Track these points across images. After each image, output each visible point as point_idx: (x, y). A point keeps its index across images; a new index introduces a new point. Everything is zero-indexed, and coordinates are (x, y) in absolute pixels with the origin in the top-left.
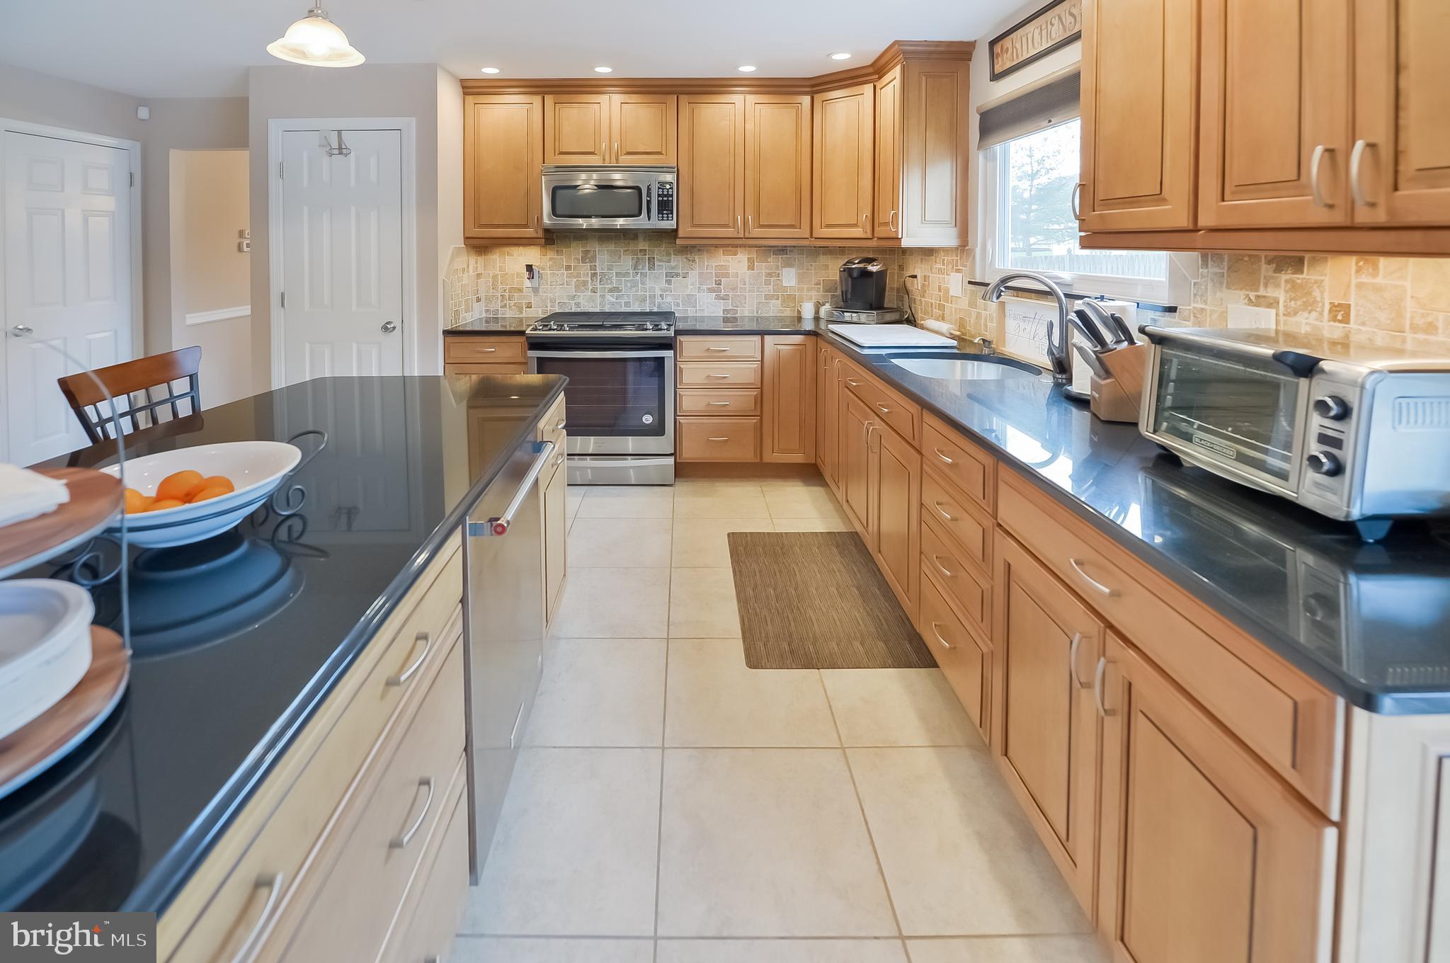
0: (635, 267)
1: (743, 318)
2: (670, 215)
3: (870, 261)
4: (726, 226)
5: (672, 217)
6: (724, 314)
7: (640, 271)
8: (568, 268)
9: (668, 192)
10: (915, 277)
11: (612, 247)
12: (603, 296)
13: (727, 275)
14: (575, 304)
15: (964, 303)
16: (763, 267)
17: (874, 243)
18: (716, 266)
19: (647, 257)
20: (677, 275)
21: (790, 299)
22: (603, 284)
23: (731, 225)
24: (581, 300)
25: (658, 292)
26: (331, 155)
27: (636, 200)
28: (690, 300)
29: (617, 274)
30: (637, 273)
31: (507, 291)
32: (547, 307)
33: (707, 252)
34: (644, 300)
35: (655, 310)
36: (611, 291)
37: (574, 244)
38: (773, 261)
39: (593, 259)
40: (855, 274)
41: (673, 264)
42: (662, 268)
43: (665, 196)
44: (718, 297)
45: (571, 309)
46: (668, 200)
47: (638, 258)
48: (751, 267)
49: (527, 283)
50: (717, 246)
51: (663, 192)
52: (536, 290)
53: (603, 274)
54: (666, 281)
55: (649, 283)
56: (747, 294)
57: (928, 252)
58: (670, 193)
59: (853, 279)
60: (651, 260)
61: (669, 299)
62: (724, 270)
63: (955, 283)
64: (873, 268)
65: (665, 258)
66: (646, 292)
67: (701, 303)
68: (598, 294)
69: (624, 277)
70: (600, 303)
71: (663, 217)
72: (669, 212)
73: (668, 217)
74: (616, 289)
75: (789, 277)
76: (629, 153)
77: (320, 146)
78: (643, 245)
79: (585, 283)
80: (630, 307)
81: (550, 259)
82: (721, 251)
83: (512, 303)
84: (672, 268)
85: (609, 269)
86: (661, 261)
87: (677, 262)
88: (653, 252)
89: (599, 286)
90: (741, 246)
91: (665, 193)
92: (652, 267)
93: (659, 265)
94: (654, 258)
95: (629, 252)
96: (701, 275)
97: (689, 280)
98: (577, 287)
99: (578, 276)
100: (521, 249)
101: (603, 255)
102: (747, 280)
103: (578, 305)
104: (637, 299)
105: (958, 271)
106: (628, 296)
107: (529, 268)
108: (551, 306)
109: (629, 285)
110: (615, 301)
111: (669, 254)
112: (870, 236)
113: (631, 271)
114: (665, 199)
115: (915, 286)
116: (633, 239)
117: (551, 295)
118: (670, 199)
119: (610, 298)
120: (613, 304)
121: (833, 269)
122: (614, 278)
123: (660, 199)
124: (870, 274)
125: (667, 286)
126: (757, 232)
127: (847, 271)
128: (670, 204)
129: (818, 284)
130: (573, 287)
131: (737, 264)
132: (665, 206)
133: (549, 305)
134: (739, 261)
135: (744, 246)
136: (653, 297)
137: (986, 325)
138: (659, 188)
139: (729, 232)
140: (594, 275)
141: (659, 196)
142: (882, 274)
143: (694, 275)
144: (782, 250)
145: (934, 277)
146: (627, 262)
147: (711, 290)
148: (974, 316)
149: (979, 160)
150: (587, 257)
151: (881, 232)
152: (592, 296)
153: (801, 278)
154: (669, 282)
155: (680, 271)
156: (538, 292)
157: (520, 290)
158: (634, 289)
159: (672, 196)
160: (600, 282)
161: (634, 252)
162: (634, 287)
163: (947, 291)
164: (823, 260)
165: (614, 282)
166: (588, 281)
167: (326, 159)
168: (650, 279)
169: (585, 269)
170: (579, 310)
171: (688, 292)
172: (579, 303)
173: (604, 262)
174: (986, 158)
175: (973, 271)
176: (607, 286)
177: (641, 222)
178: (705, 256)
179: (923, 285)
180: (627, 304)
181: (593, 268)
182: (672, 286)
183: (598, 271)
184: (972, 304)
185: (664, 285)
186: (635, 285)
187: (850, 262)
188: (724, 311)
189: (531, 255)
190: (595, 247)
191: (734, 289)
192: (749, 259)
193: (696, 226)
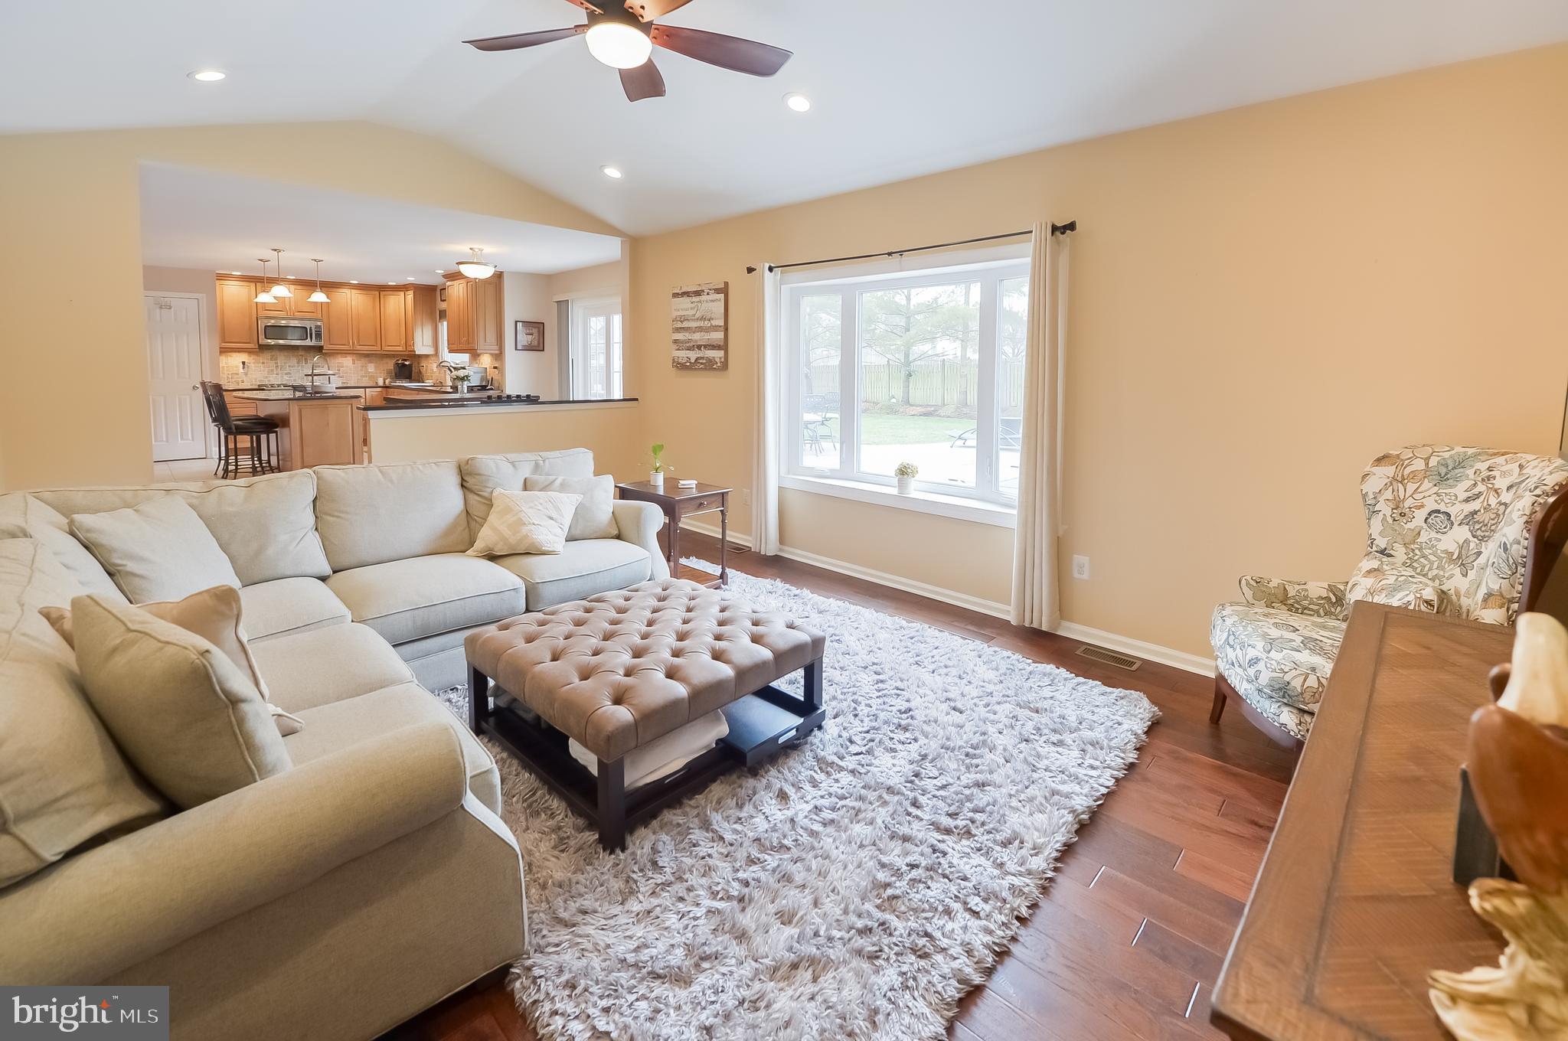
0: (298, 363)
2: (321, 340)
3: (406, 360)
4: (345, 345)
8: (263, 363)
10: (423, 366)
11: (285, 353)
12: (282, 376)
13: (342, 366)
16: (359, 363)
17: (407, 353)
18: (339, 362)
19: (303, 358)
20: (318, 364)
21: (371, 377)
22: (282, 372)
23: (347, 343)
24: (271, 379)
26: (161, 308)
27: (305, 332)
29: (288, 367)
30: (299, 366)
31: (231, 374)
32: (251, 382)
33: (335, 356)
36: (286, 374)
37: (265, 352)
38: (363, 361)
39: (276, 359)
40: (400, 366)
41: (315, 361)
42: (310, 363)
44: (339, 376)
45: (266, 384)
47: (298, 359)
48: (354, 363)
49: (242, 370)
50: (338, 353)
52: (246, 374)
53: (282, 366)
56: (352, 375)
57: (427, 356)
59: (398, 367)
60: (305, 360)
62: (343, 363)
64: (407, 363)
65: (312, 359)
68: (280, 375)
69: (292, 367)
70: (281, 380)
71: (317, 340)
72: (320, 338)
74: (288, 374)
75: (371, 368)
76: (299, 312)
77: (156, 304)
78: (301, 353)
79: (272, 370)
81: (253, 359)
82: (339, 355)
83: (233, 380)
85: (284, 364)
86: (309, 360)
88: (306, 356)
89: (280, 372)
91: (318, 330)
92: (306, 363)
96: (330, 365)
98: (269, 372)
99: (269, 367)
100: (237, 354)
101: (281, 358)
102: (352, 367)
103: (269, 381)
104: (299, 378)
106: (295, 376)
107: (244, 363)
108: (255, 382)
109: (295, 371)
110: (289, 379)
112: (405, 350)
113: (295, 365)
114: (318, 333)
116: (297, 350)
117: (255, 376)
118: (321, 333)
119: (285, 377)
120: (287, 380)
121: (390, 365)
123: (316, 333)
124: (406, 365)
126: (359, 348)
127: (395, 365)
128: (321, 335)
129: (383, 370)
130: (267, 372)
131: (347, 362)
132: (319, 336)
134: (348, 360)
135: (349, 354)
138: (315, 328)
139: (346, 347)
140: (277, 366)
141: (315, 331)
142: (410, 365)
143: (326, 366)
144: (367, 356)
145: (427, 366)
146: (294, 361)
147: (335, 373)
149: (440, 325)
150: (273, 358)
151: (408, 349)
152: (277, 376)
153: (376, 367)
159: (321, 331)
160: (280, 370)
161: (296, 356)
164: (386, 360)
165: (287, 370)
166: (274, 370)
167: (158, 310)
169: (272, 363)
170: (270, 384)
173: (282, 360)
176: (284, 372)
177: (308, 342)
178: (332, 357)
180: (294, 381)
181: (276, 363)
183: (279, 365)
187: (398, 361)
188: (342, 383)
189: (244, 357)
190: (276, 353)
191: (346, 373)
192: (352, 360)
193: (332, 345)
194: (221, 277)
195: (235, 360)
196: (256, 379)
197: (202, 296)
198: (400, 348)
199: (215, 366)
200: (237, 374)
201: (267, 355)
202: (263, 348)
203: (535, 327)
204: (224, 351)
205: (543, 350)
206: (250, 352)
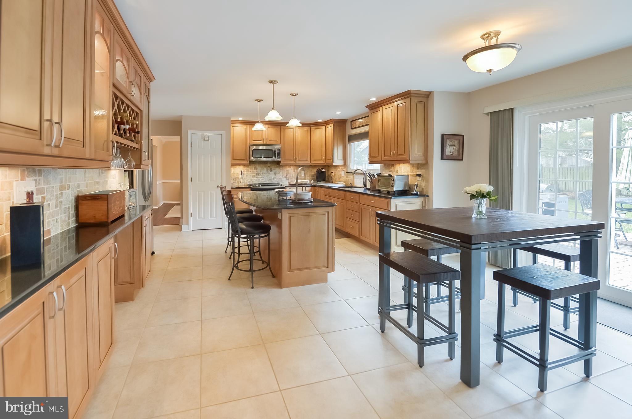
2: (280, 157)
3: (322, 169)
4: (292, 160)
7: (268, 172)
8: (251, 171)
10: (332, 172)
11: (261, 166)
13: (289, 173)
15: (345, 177)
17: (325, 164)
18: (286, 171)
20: (277, 173)
23: (293, 159)
26: (204, 140)
27: (272, 153)
28: (280, 180)
31: (235, 178)
32: (245, 182)
34: (269, 180)
37: (252, 165)
38: (299, 169)
39: (257, 169)
40: (320, 172)
41: (276, 170)
42: (273, 171)
44: (287, 179)
47: (267, 169)
48: (294, 171)
49: (240, 176)
50: (286, 165)
51: (278, 151)
52: (242, 178)
53: (259, 173)
55: (270, 176)
56: (293, 178)
57: (336, 166)
59: (319, 173)
61: (275, 180)
62: (288, 171)
63: (343, 173)
64: (324, 170)
67: (283, 180)
69: (264, 174)
71: (278, 158)
75: (304, 173)
76: (269, 141)
77: (202, 138)
78: (269, 165)
79: (255, 176)
81: (246, 169)
82: (287, 166)
83: (236, 181)
84: (276, 171)
85: (261, 172)
86: (273, 169)
87: (277, 170)
92: (271, 171)
95: (265, 167)
96: (283, 173)
97: (280, 175)
98: (252, 177)
99: (253, 174)
100: (239, 167)
101: (259, 168)
102: (293, 174)
103: (253, 182)
104: (267, 180)
105: (344, 170)
106: (265, 179)
107: (241, 171)
111: (275, 168)
112: (324, 162)
113: (266, 172)
115: (333, 175)
116: (266, 164)
117: (246, 179)
119: (261, 180)
121: (314, 171)
122: (262, 174)
123: (278, 153)
124: (323, 172)
126: (299, 162)
127: (318, 171)
129: (310, 175)
131: (291, 170)
132: (279, 155)
135: (292, 165)
136: (271, 179)
137: (350, 181)
139: (292, 162)
140: (257, 173)
142: (325, 172)
143: (281, 173)
144: (302, 166)
145: (338, 173)
146: (265, 170)
147: (285, 177)
148: (347, 180)
149: (348, 145)
150: (255, 169)
151: (327, 161)
152: (256, 179)
153: (306, 173)
158: (267, 177)
159: (280, 152)
160: (259, 175)
161: (267, 167)
163: (341, 175)
164: (311, 169)
167: (203, 142)
168: (271, 174)
169: (255, 172)
170: (253, 183)
171: (280, 178)
173: (259, 170)
174: (349, 145)
175: (347, 170)
176: (260, 177)
177: (273, 159)
178: (284, 168)
179: (335, 175)
180: (265, 181)
181: (257, 171)
182: (276, 176)
184: (347, 177)
185: (274, 176)
187: (319, 169)
189: (241, 168)
190: (257, 166)
192: (294, 169)
193: (285, 160)
194: (233, 122)
195: (238, 169)
196: (247, 181)
197: (223, 133)
198: (322, 162)
199: (229, 174)
200: (238, 178)
201: (253, 167)
202: (251, 163)
203: (456, 139)
204: (233, 165)
205: (462, 160)
206: (244, 165)
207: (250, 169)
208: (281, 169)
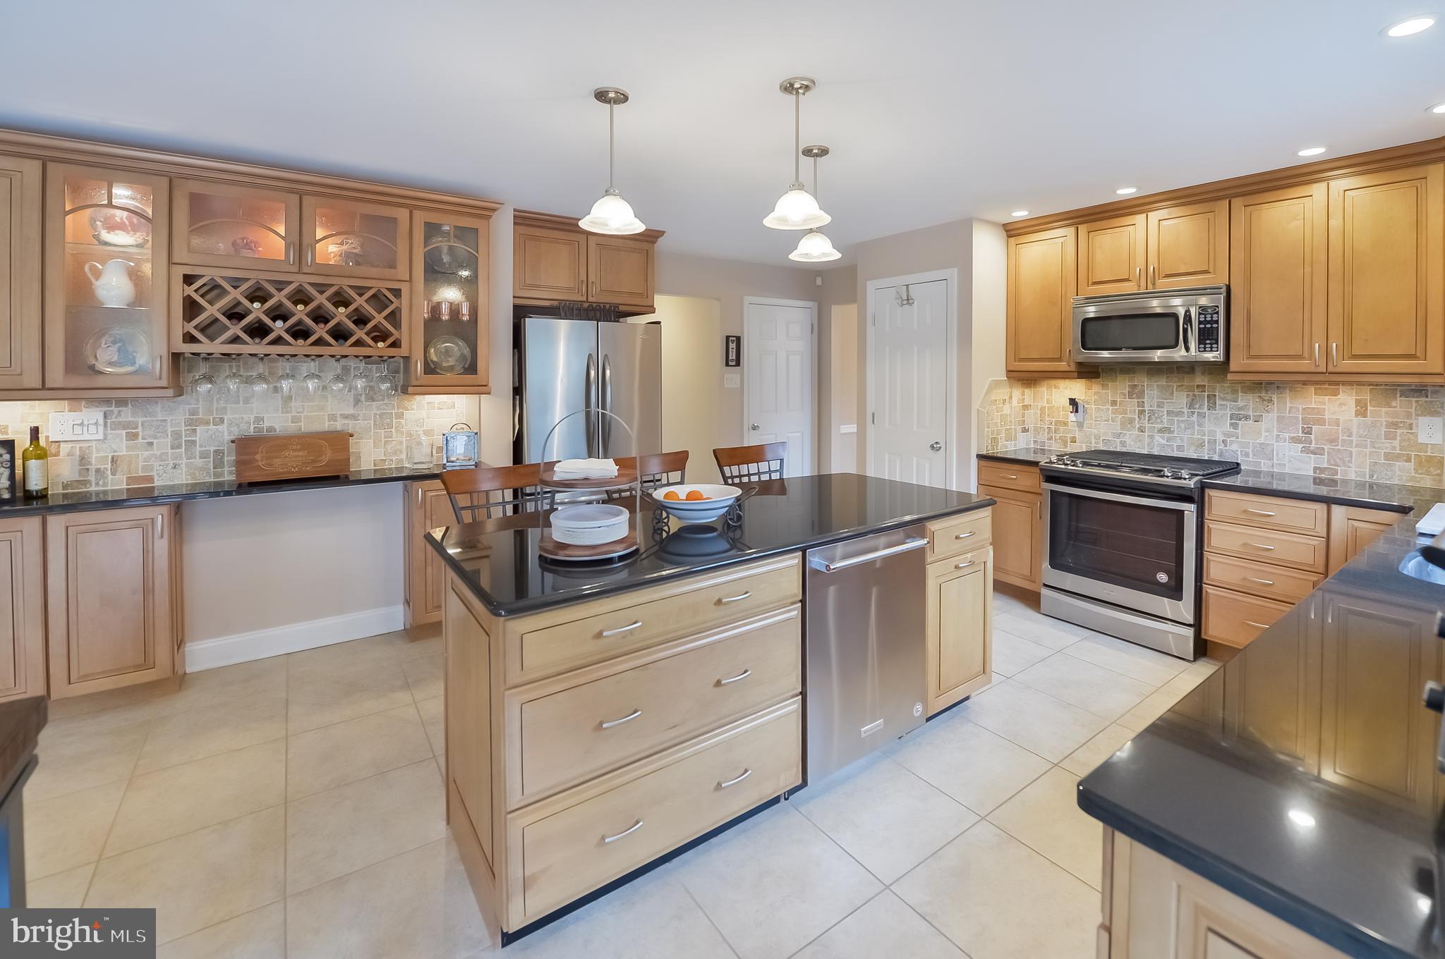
0: (1191, 406)
1: (1345, 482)
2: (1215, 346)
4: (1300, 357)
5: (1217, 347)
6: (1315, 472)
7: (1196, 411)
8: (1114, 403)
9: (1212, 317)
11: (1163, 381)
12: (1151, 437)
13: (1321, 422)
14: (1121, 442)
18: (1304, 409)
19: (1206, 394)
20: (1247, 418)
22: (1152, 423)
23: (1305, 355)
24: (1128, 441)
25: (1220, 437)
27: (1170, 329)
28: (1263, 450)
29: (1169, 413)
30: (1193, 413)
31: (1053, 424)
32: (1091, 443)
33: (1291, 391)
34: (1202, 445)
35: (1216, 458)
36: (1161, 431)
37: (1120, 378)
38: (1400, 405)
39: (1141, 395)
41: (1240, 404)
42: (1225, 409)
43: (1209, 322)
44: (1306, 450)
45: (1116, 447)
46: (1212, 327)
47: (1194, 395)
48: (1361, 413)
49: (1072, 417)
50: (1305, 383)
51: (1205, 318)
52: (1080, 425)
53: (1152, 412)
54: (1231, 424)
55: (1208, 426)
56: (1354, 450)
58: (1215, 319)
60: (1211, 398)
61: (1234, 447)
62: (1316, 414)
65: (1229, 396)
66: (1204, 435)
67: (1281, 455)
68: (1146, 434)
69: (1176, 416)
70: (1148, 445)
71: (1205, 348)
72: (1214, 342)
73: (1211, 348)
74: (1168, 430)
75: (1433, 430)
78: (1200, 379)
79: (1131, 421)
80: (1183, 451)
81: (1095, 393)
82: (1312, 389)
83: (1058, 436)
84: (1240, 409)
85: (1158, 406)
86: (1223, 399)
87: (1247, 402)
88: (1214, 389)
89: (1147, 425)
90: (1344, 383)
91: (1209, 319)
92: (1212, 406)
93: (1221, 405)
94: (1215, 395)
95: (1184, 387)
96: (1280, 419)
97: (1263, 425)
98: (1122, 424)
99: (1125, 412)
101: (1152, 390)
102: (1354, 431)
103: (1123, 444)
104: (1192, 443)
106: (1182, 439)
107: (1073, 402)
108: (1095, 443)
109: (1183, 426)
110: (1165, 442)
111: (1235, 392)
113: (1185, 410)
114: (1209, 326)
116: (1189, 373)
117: (1095, 431)
118: (1215, 326)
119: (1159, 439)
120: (1163, 446)
122: (1165, 416)
123: (1202, 326)
125: (1232, 430)
126: (1347, 365)
128: (1215, 332)
130: (1119, 422)
131: (1337, 408)
132: (1208, 335)
133: (1093, 441)
134: (1341, 404)
135: (1351, 383)
136: (1211, 443)
138: (1200, 314)
139: (1304, 365)
140: (1142, 412)
141: (1200, 323)
143: (1270, 419)
144: (1417, 391)
146: (1180, 400)
147: (1295, 440)
150: (1135, 392)
152: (1139, 436)
154: (1235, 426)
155: (1251, 413)
156: (1083, 427)
157: (1065, 424)
158: (1189, 431)
159: (1217, 322)
160: (1149, 420)
161: (1190, 389)
162: (1189, 428)
165: (1165, 421)
166: (1134, 419)
167: (899, 309)
168: (1209, 420)
169: (1133, 405)
170: (1124, 450)
171: (1262, 440)
172: (1125, 442)
173: (1153, 398)
176: (1156, 426)
177: (1179, 354)
178: (1287, 395)
180: (1180, 448)
181: (1141, 404)
182: (1239, 431)
183: (1146, 408)
185: (1228, 428)
186: (1190, 426)
188: (1315, 469)
189: (1076, 388)
190: (1143, 381)
191: (1333, 441)
192: (1358, 402)
193: (1251, 357)
196: (1097, 437)
207: (1109, 394)
208: (1270, 401)
